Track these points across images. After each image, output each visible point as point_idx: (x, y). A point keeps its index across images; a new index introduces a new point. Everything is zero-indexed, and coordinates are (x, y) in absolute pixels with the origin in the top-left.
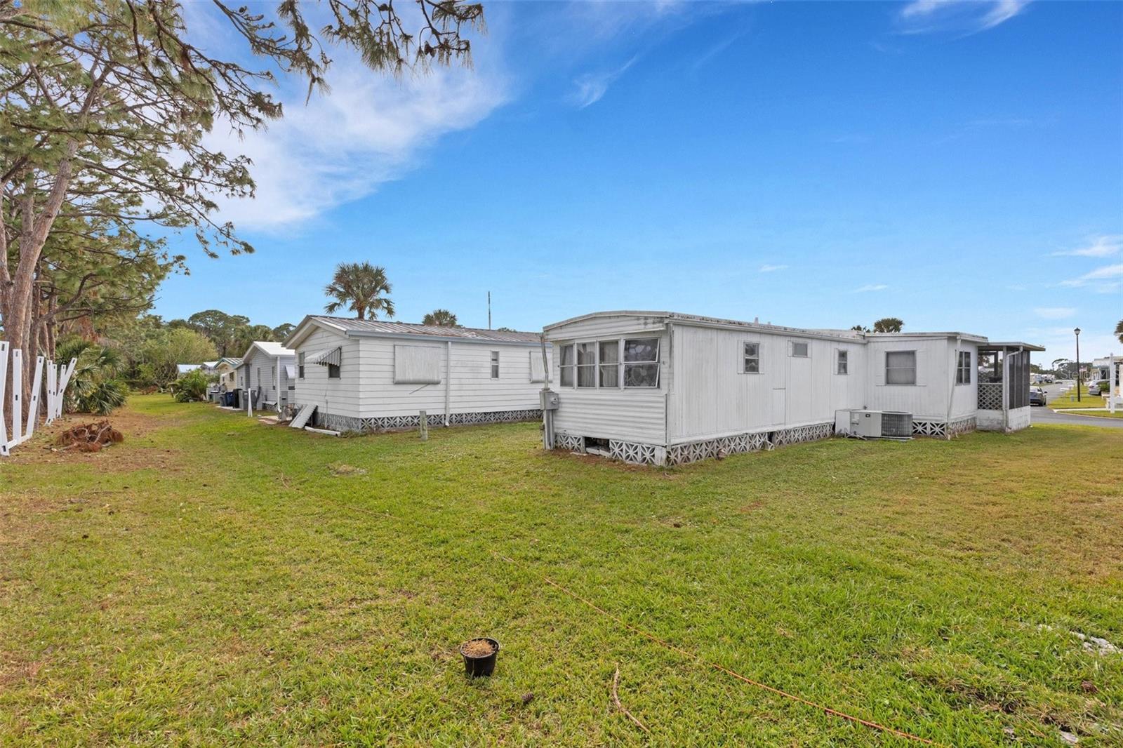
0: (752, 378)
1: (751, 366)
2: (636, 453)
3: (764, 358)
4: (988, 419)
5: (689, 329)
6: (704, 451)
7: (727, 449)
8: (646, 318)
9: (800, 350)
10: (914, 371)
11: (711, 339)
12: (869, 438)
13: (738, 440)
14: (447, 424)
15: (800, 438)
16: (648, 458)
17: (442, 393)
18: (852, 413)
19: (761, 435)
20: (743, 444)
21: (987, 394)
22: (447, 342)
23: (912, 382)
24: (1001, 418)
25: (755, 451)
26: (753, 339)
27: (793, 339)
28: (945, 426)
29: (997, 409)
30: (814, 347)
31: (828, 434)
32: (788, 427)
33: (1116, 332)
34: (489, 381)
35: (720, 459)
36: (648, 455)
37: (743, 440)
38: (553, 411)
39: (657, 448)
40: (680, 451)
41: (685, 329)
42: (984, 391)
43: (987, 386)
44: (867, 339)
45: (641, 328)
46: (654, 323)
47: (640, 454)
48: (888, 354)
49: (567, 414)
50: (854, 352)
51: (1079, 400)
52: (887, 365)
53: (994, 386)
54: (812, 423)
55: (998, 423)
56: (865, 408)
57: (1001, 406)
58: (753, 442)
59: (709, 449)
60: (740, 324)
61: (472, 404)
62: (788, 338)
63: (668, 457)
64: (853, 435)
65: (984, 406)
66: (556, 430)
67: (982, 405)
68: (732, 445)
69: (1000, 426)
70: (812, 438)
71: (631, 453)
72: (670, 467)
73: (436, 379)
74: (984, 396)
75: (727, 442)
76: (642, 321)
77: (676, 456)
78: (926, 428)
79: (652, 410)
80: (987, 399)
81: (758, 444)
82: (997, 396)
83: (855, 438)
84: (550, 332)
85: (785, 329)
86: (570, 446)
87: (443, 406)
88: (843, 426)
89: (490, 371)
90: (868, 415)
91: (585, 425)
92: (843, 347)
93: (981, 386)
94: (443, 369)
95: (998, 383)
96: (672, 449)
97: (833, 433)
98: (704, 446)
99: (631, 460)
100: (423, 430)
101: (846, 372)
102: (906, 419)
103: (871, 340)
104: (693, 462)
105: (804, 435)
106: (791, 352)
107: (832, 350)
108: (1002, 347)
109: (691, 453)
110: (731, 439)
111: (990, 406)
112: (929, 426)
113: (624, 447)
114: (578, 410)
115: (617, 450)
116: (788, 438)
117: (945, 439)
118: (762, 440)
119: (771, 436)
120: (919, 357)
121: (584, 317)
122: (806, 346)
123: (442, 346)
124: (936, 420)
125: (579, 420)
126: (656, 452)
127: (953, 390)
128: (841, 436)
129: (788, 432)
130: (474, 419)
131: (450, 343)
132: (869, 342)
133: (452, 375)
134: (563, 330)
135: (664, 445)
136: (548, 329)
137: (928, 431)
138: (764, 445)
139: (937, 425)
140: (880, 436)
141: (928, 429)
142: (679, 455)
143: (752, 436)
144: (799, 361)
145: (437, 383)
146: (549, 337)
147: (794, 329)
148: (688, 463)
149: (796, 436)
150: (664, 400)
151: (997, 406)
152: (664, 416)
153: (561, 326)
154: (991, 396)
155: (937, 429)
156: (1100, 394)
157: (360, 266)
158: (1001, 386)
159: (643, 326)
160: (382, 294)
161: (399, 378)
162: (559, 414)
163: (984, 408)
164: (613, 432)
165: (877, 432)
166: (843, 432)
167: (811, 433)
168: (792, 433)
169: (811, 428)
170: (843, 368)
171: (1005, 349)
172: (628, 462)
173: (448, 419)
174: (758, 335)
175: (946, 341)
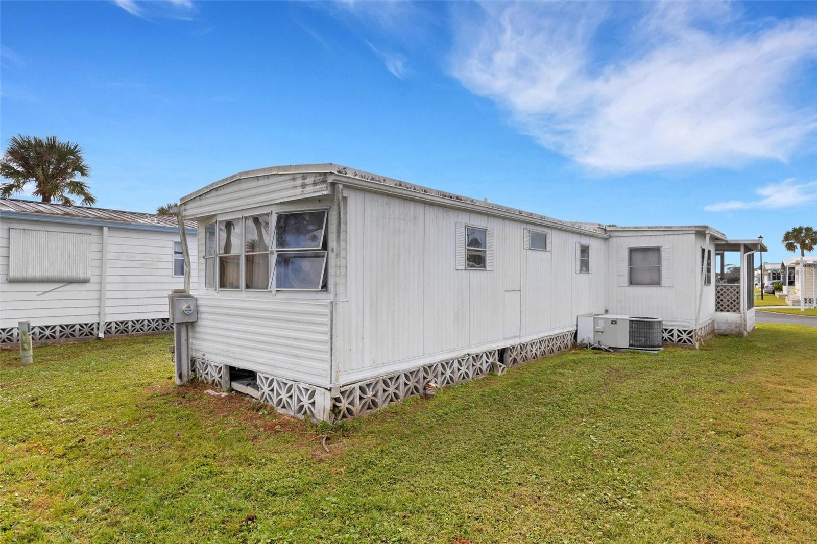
0: (476, 275)
1: (476, 260)
2: (291, 397)
3: (493, 250)
4: (726, 322)
5: (375, 197)
6: (402, 387)
7: (440, 379)
8: (304, 176)
9: (539, 242)
10: (659, 270)
11: (415, 218)
12: (616, 349)
13: (456, 365)
14: (101, 335)
15: (538, 353)
16: (306, 406)
17: (95, 295)
18: (596, 318)
19: (489, 354)
20: (463, 369)
21: (725, 295)
22: (101, 228)
23: (658, 283)
24: (739, 322)
25: (481, 377)
26: (479, 222)
27: (530, 227)
28: (693, 333)
29: (734, 311)
30: (554, 238)
31: (569, 344)
32: (524, 340)
33: (783, 241)
34: (170, 280)
35: (427, 397)
36: (306, 402)
37: (463, 363)
38: (190, 325)
39: (318, 390)
40: (358, 393)
41: (368, 197)
42: (722, 292)
43: (725, 287)
44: (609, 234)
45: (298, 194)
46: (315, 184)
47: (295, 398)
48: (632, 251)
49: (208, 330)
50: (595, 246)
51: (762, 298)
52: (630, 263)
53: (731, 287)
54: (551, 333)
55: (737, 327)
56: (607, 312)
57: (738, 309)
58: (478, 365)
59: (411, 384)
60: (458, 198)
61: (142, 309)
62: (524, 226)
63: (335, 406)
64: (597, 345)
65: (722, 308)
66: (194, 354)
67: (719, 307)
68: (448, 373)
69: (738, 330)
70: (552, 351)
71: (284, 396)
72: (339, 422)
73: (81, 275)
74: (722, 298)
75: (440, 369)
76: (299, 182)
77: (352, 403)
78: (672, 335)
79: (313, 328)
80: (725, 300)
81: (484, 367)
82: (735, 298)
83: (599, 349)
84: (188, 206)
85: (520, 212)
86: (209, 378)
87: (96, 311)
88: (586, 335)
89: (171, 266)
90: (614, 322)
91: (227, 348)
92: (585, 241)
93: (718, 286)
94: (96, 263)
95: (736, 284)
96: (342, 393)
97: (575, 344)
98: (403, 379)
99: (284, 407)
100: (24, 349)
101: (588, 271)
102: (656, 326)
103: (613, 234)
104: (383, 406)
105: (543, 348)
106: (527, 245)
107: (573, 244)
108: (739, 245)
109: (380, 393)
110: (445, 365)
111: (728, 308)
112: (675, 333)
113: (275, 385)
114: (220, 325)
115: (266, 389)
116: (524, 353)
117: (693, 348)
118: (491, 360)
119: (502, 353)
120: (664, 253)
121: (226, 179)
122: (545, 236)
123: (94, 232)
124: (684, 326)
125: (220, 339)
126: (317, 398)
127: (702, 291)
128: (584, 347)
129: (523, 347)
130: (146, 328)
131: (105, 229)
132: (610, 236)
133: (109, 271)
134: (204, 202)
135: (328, 387)
136: (185, 202)
137: (675, 339)
138: (493, 367)
139: (685, 331)
140: (627, 346)
141: (675, 336)
142: (357, 401)
143: (477, 357)
144: (537, 255)
145: (85, 281)
146: (188, 213)
147: (531, 214)
148: (374, 411)
149: (534, 351)
150: (327, 311)
151: (735, 308)
152: (327, 337)
153: (200, 196)
154: (728, 298)
155: (685, 336)
156: (773, 293)
157: (45, 141)
158: (739, 287)
159: (299, 190)
160: (78, 177)
161: (13, 274)
162: (198, 329)
163: (722, 311)
164: (261, 361)
165: (624, 342)
166: (585, 342)
167: (551, 345)
168: (529, 347)
169: (550, 339)
170: (585, 265)
171: (742, 248)
172: (280, 410)
173: (103, 328)
174: (486, 218)
175: (694, 236)
